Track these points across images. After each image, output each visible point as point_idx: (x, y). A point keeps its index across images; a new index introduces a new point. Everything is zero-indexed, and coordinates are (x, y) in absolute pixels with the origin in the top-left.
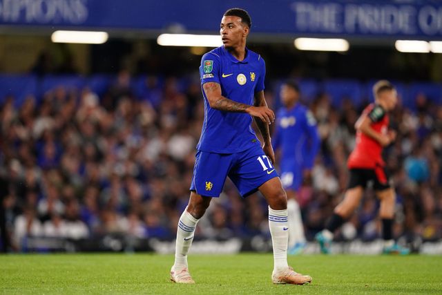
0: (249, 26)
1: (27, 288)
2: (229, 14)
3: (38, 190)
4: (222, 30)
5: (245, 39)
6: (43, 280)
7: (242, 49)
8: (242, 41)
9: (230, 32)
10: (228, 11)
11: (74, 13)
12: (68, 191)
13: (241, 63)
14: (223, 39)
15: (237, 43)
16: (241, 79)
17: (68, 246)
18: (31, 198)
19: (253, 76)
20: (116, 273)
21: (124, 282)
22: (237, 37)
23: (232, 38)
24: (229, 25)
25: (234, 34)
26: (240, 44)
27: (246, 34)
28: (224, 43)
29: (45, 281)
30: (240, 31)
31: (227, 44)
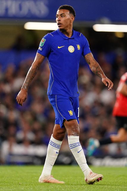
0: (74, 16)
1: (9, 188)
2: (61, 9)
3: (16, 125)
4: (57, 19)
5: (72, 24)
6: (20, 183)
7: (70, 30)
8: (70, 25)
9: (63, 19)
10: (60, 7)
11: (40, 11)
12: (37, 126)
13: (70, 39)
14: (58, 24)
15: (67, 27)
16: (71, 49)
17: (36, 161)
18: (12, 130)
19: (79, 47)
20: (66, 178)
21: (72, 184)
22: (67, 23)
23: (64, 23)
24: (62, 15)
25: (65, 21)
26: (69, 27)
27: (72, 21)
28: (59, 27)
29: (21, 183)
30: (68, 19)
31: (61, 27)
